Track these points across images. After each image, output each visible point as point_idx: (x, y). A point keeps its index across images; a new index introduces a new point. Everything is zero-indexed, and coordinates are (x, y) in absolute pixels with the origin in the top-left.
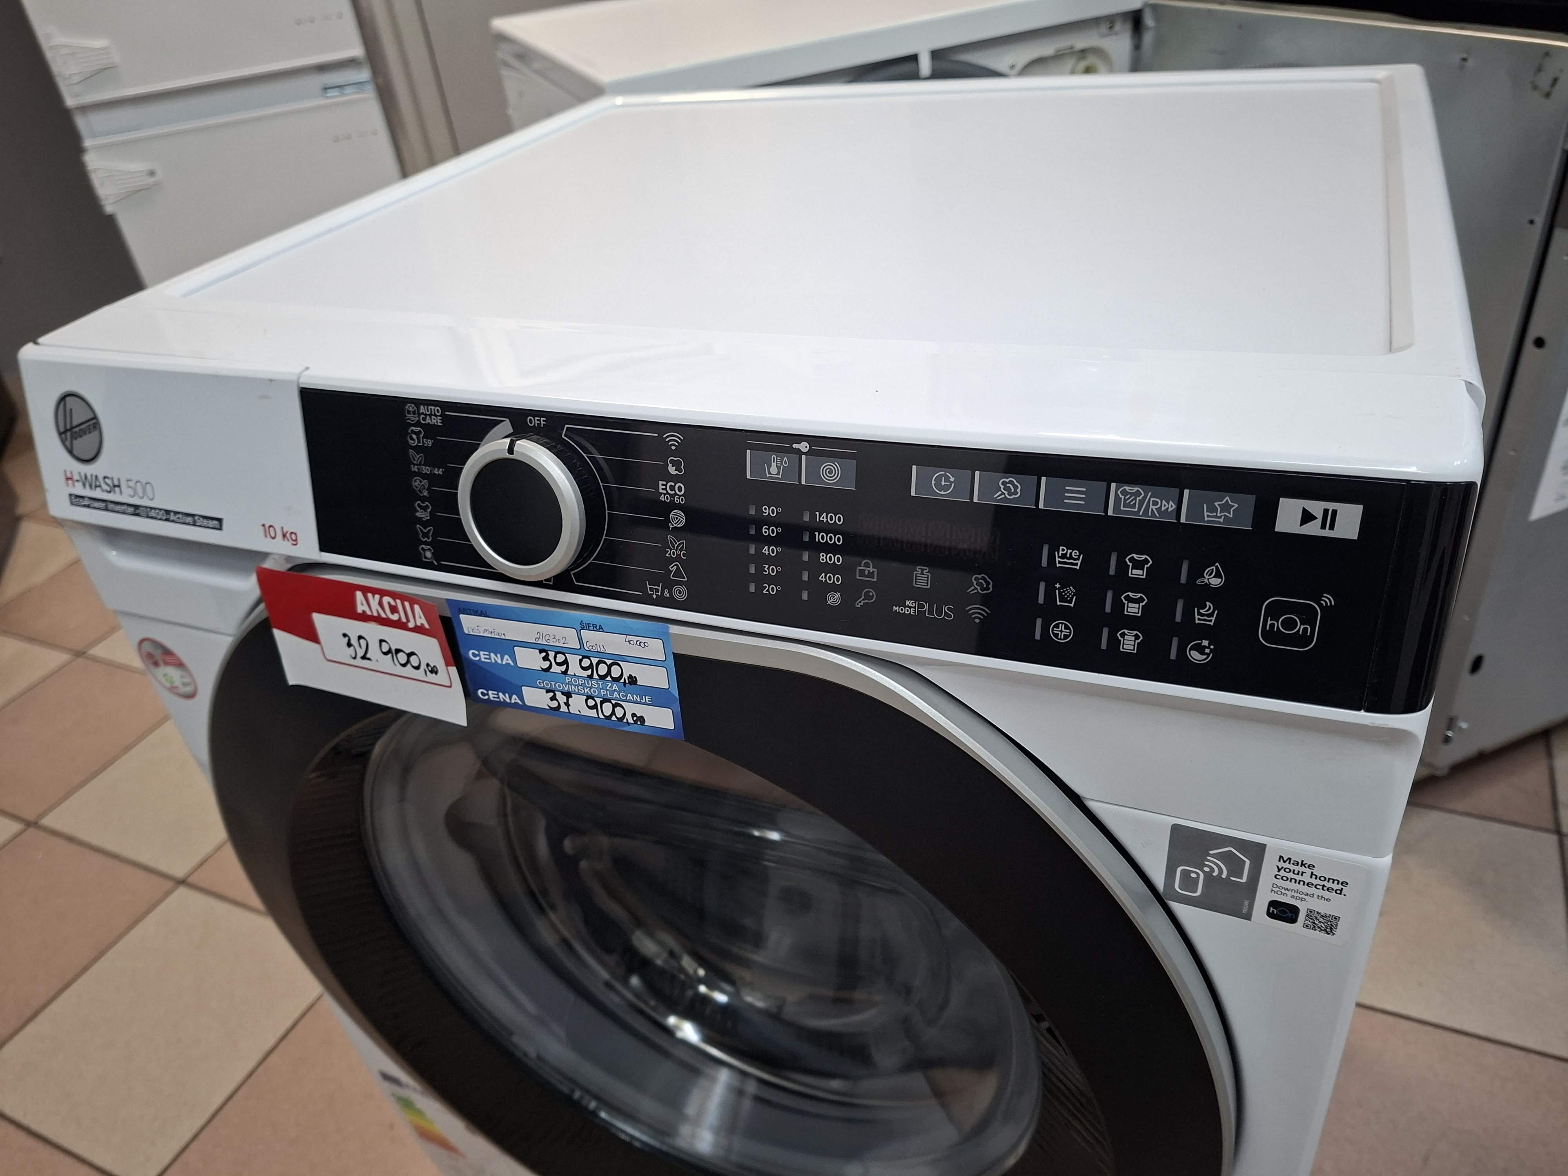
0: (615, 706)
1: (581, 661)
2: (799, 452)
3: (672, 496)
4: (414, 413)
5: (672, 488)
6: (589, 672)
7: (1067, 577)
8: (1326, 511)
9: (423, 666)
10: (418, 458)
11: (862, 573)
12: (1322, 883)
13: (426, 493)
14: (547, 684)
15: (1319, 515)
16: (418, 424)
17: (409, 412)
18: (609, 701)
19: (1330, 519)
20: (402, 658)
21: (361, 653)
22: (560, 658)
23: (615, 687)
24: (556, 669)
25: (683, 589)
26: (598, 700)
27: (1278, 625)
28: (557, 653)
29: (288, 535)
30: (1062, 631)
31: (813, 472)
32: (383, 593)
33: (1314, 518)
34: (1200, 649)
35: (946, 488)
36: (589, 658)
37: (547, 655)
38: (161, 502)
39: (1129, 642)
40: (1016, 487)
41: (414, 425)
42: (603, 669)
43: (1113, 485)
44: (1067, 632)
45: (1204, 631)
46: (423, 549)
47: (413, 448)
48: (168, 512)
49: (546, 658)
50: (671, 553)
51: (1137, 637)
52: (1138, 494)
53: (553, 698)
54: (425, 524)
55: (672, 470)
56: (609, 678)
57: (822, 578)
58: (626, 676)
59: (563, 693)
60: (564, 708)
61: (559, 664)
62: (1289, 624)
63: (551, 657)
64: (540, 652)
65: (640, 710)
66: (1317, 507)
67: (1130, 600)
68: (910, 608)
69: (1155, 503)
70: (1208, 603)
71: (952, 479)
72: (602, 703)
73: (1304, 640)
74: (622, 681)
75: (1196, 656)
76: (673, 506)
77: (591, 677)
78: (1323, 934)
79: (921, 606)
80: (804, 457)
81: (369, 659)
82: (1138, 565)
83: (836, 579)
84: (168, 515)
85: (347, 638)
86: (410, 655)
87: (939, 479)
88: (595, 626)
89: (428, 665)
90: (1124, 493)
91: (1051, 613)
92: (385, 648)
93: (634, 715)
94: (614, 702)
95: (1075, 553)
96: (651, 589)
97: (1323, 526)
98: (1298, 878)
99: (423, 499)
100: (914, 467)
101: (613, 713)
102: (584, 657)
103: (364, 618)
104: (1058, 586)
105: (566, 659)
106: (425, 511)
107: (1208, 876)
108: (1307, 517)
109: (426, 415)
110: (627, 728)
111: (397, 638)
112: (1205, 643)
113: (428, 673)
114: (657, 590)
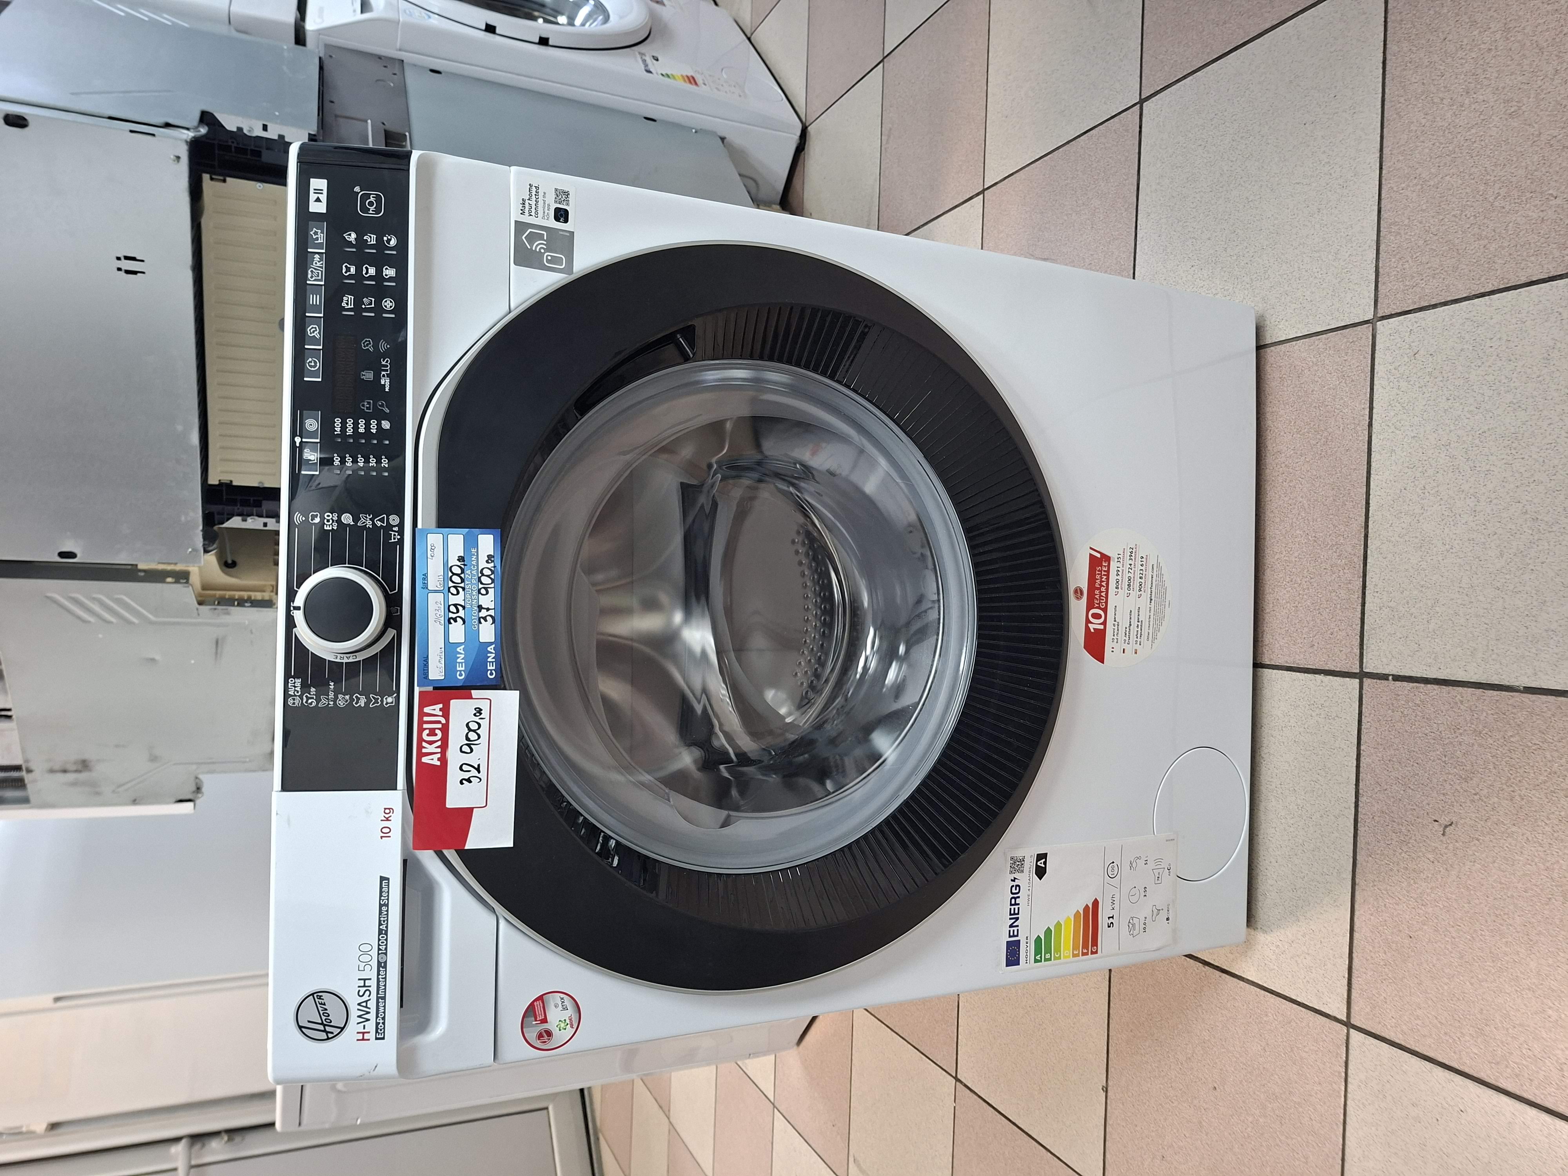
0: (483, 575)
1: (452, 594)
2: (301, 442)
3: (333, 521)
4: (294, 699)
5: (328, 521)
6: (460, 589)
7: (358, 302)
8: (315, 193)
9: (477, 719)
10: (324, 702)
11: (368, 408)
12: (534, 196)
13: (347, 697)
14: (475, 622)
15: (317, 195)
16: (301, 697)
17: (294, 703)
18: (479, 578)
19: (318, 191)
20: (472, 736)
21: (474, 772)
22: (453, 609)
23: (468, 572)
24: (461, 613)
25: (391, 517)
26: (481, 586)
27: (372, 208)
28: (449, 611)
29: (387, 816)
30: (388, 304)
31: (312, 435)
32: (421, 740)
33: (318, 198)
34: (389, 241)
35: (315, 362)
36: (449, 588)
37: (452, 618)
38: (373, 938)
39: (390, 272)
40: (312, 328)
41: (302, 700)
42: (456, 579)
43: (308, 282)
44: (391, 304)
45: (379, 240)
46: (386, 704)
47: (318, 704)
48: (380, 932)
49: (455, 620)
50: (369, 524)
51: (386, 269)
52: (312, 271)
53: (485, 619)
54: (369, 701)
55: (317, 520)
56: (462, 576)
57: (374, 431)
58: (459, 564)
59: (480, 611)
60: (492, 613)
61: (458, 611)
62: (371, 204)
63: (454, 616)
64: (451, 623)
65: (483, 558)
66: (313, 197)
67: (367, 273)
68: (385, 381)
69: (316, 263)
70: (365, 238)
71: (310, 359)
72: (482, 583)
73: (378, 198)
74: (463, 566)
75: (393, 242)
76: (339, 521)
77: (464, 589)
78: (570, 196)
79: (384, 376)
80: (304, 440)
81: (479, 765)
82: (348, 269)
83: (374, 423)
84: (383, 932)
85: (464, 781)
86: (470, 730)
87: (311, 366)
88: (424, 579)
89: (475, 715)
90: (312, 277)
91: (379, 309)
92: (466, 749)
93: (487, 562)
94: (480, 575)
95: (345, 299)
96: (394, 539)
97: (322, 193)
98: (534, 207)
99: (352, 699)
100: (306, 379)
101: (488, 576)
102: (449, 591)
103: (443, 760)
104: (363, 306)
105: (453, 605)
106: (359, 699)
107: (546, 250)
108: (318, 200)
109: (295, 690)
110: (499, 567)
111: (456, 738)
112: (385, 238)
113: (481, 716)
114: (395, 535)
